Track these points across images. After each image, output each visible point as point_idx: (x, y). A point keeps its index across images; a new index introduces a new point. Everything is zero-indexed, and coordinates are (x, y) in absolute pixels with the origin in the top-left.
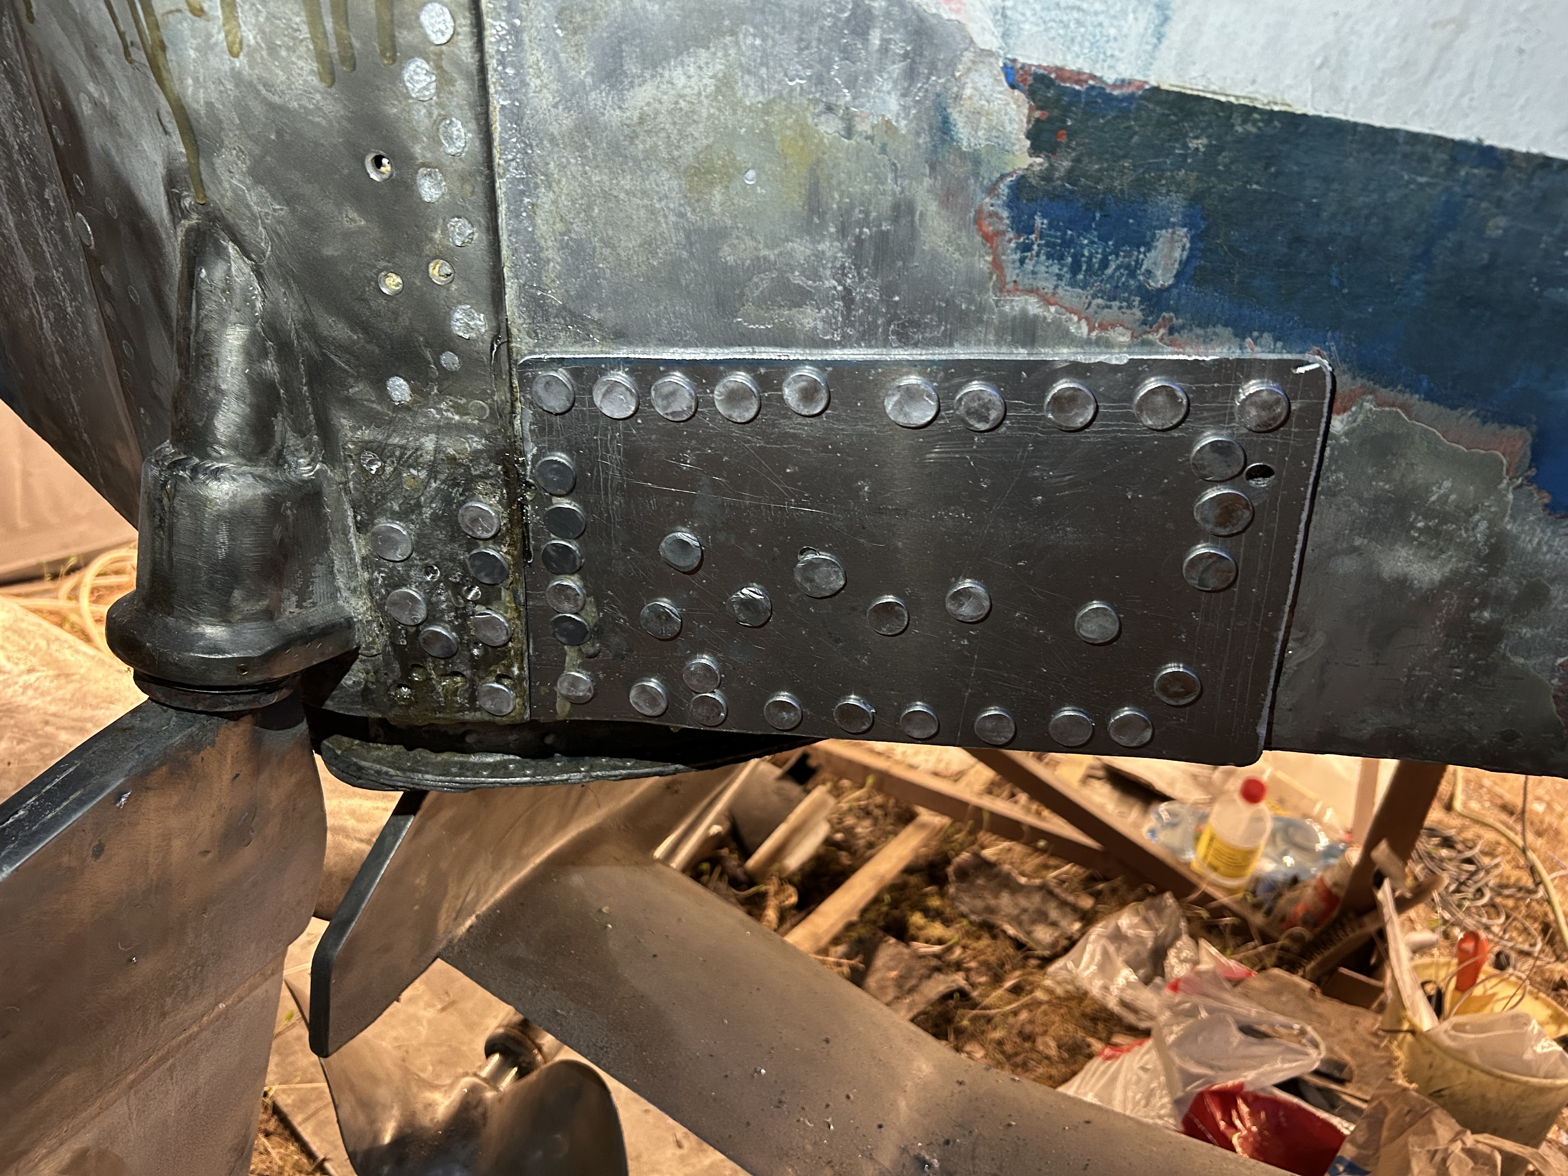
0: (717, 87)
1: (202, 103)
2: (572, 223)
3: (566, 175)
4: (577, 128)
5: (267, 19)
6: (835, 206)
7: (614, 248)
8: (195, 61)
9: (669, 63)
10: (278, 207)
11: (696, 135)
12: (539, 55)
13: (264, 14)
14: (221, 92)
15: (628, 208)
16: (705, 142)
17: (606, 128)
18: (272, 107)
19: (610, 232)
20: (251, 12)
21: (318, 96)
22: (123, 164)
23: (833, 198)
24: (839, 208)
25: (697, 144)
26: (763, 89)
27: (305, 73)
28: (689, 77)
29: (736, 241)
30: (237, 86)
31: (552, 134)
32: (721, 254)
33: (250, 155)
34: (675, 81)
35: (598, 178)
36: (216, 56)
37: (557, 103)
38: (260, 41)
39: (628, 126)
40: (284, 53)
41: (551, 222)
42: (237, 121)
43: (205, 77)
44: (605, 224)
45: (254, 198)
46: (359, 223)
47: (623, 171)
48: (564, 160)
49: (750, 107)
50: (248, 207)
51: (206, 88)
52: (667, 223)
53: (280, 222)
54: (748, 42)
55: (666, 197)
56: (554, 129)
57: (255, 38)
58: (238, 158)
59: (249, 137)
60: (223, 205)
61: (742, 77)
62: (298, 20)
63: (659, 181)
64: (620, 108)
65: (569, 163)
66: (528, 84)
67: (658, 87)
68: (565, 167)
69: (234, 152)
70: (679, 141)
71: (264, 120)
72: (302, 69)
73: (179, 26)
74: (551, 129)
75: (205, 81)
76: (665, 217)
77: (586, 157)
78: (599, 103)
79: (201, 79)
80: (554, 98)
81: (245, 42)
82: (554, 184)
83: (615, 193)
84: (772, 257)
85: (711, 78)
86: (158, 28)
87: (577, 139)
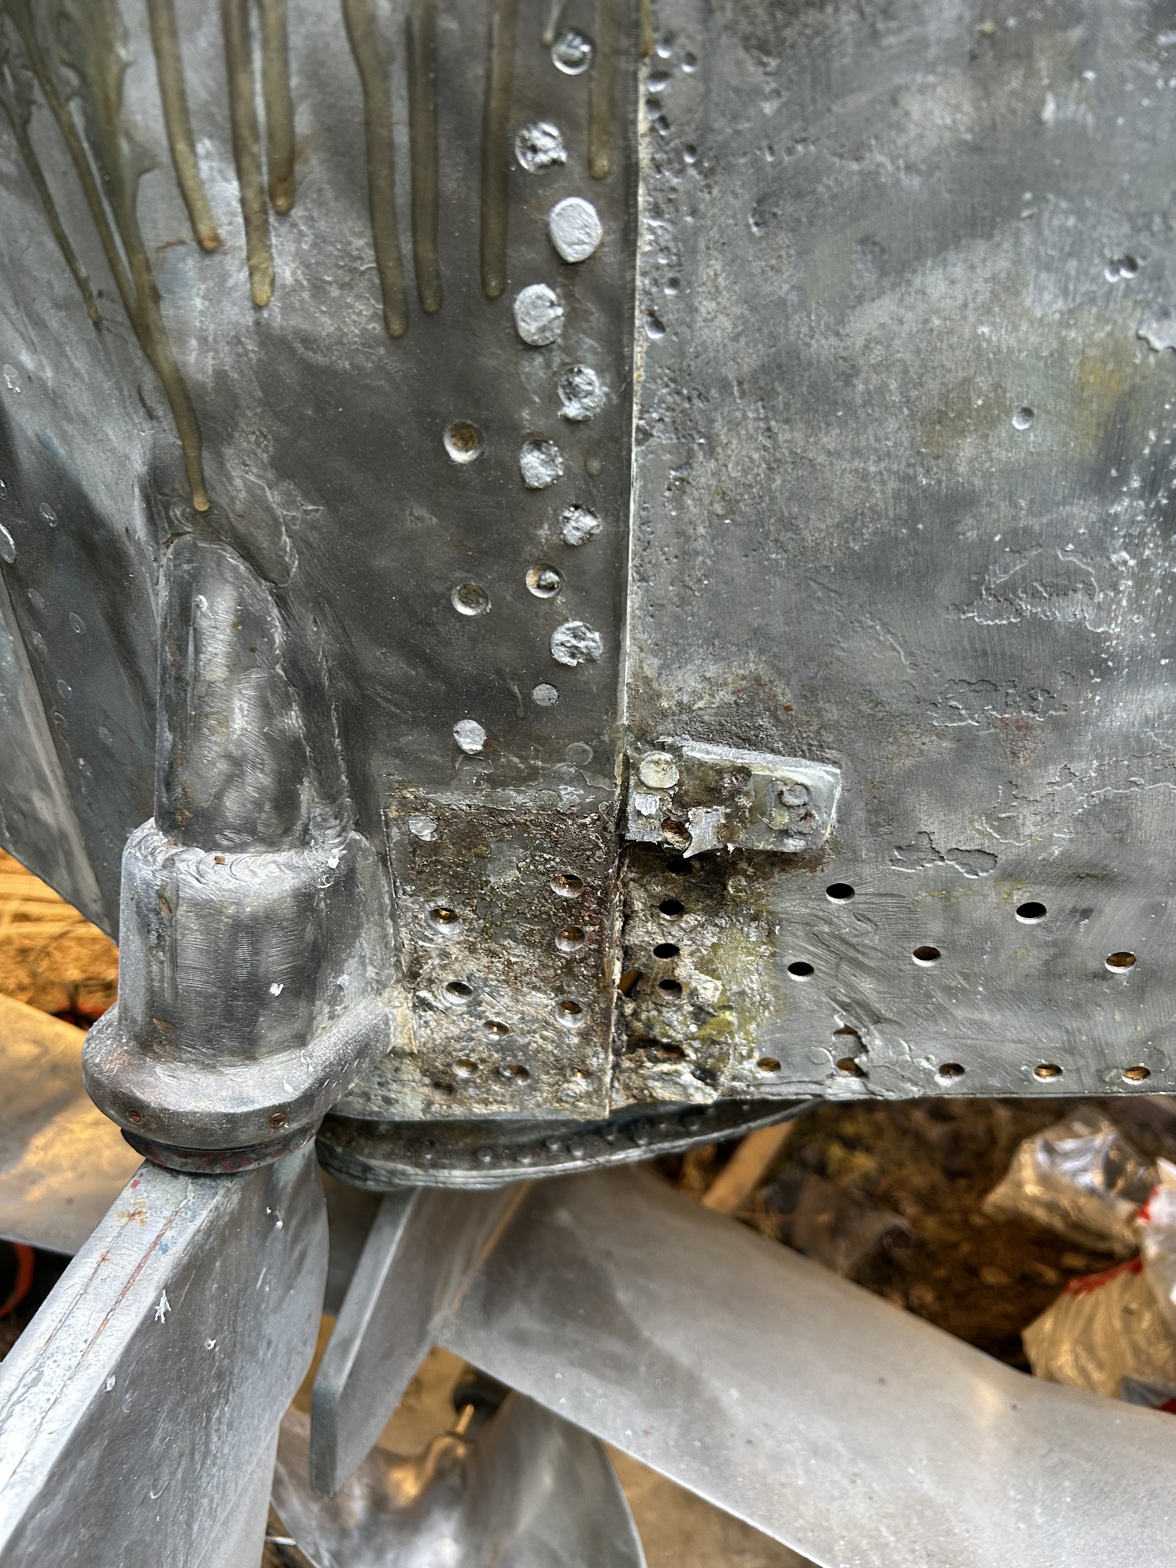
0: (994, 294)
1: (210, 372)
2: (738, 502)
3: (739, 434)
4: (764, 369)
5: (314, 245)
6: (1147, 451)
7: (797, 530)
8: (202, 313)
9: (924, 265)
10: (310, 507)
11: (948, 365)
12: (718, 268)
13: (309, 239)
14: (238, 355)
15: (828, 475)
16: (961, 374)
17: (810, 364)
18: (310, 370)
19: (795, 510)
20: (290, 236)
21: (382, 351)
22: (71, 458)
23: (1146, 439)
24: (1152, 453)
25: (950, 377)
26: (1065, 292)
27: (364, 320)
28: (953, 282)
29: (985, 510)
30: (262, 345)
31: (725, 378)
32: (959, 528)
33: (275, 439)
34: (928, 291)
35: (787, 436)
36: (234, 304)
37: (739, 335)
38: (301, 278)
39: (845, 359)
40: (335, 292)
41: (706, 501)
42: (260, 394)
43: (216, 336)
44: (790, 499)
45: (278, 498)
46: (428, 522)
47: (828, 424)
48: (738, 414)
49: (1041, 320)
50: (269, 510)
51: (217, 352)
52: (883, 492)
53: (314, 528)
54: (1056, 222)
55: (888, 454)
56: (730, 372)
57: (293, 274)
58: (258, 444)
59: (276, 415)
60: (233, 511)
61: (1037, 276)
62: (361, 242)
63: (881, 435)
64: (837, 334)
65: (745, 417)
66: (697, 310)
67: (901, 300)
68: (738, 424)
69: (253, 438)
70: (921, 376)
71: (298, 388)
72: (360, 314)
73: (181, 266)
74: (724, 371)
75: (215, 341)
76: (883, 483)
77: (773, 409)
78: (804, 330)
79: (210, 339)
80: (735, 325)
81: (279, 281)
82: (719, 450)
83: (811, 456)
84: (1037, 528)
85: (986, 281)
86: (148, 268)
87: (762, 383)
